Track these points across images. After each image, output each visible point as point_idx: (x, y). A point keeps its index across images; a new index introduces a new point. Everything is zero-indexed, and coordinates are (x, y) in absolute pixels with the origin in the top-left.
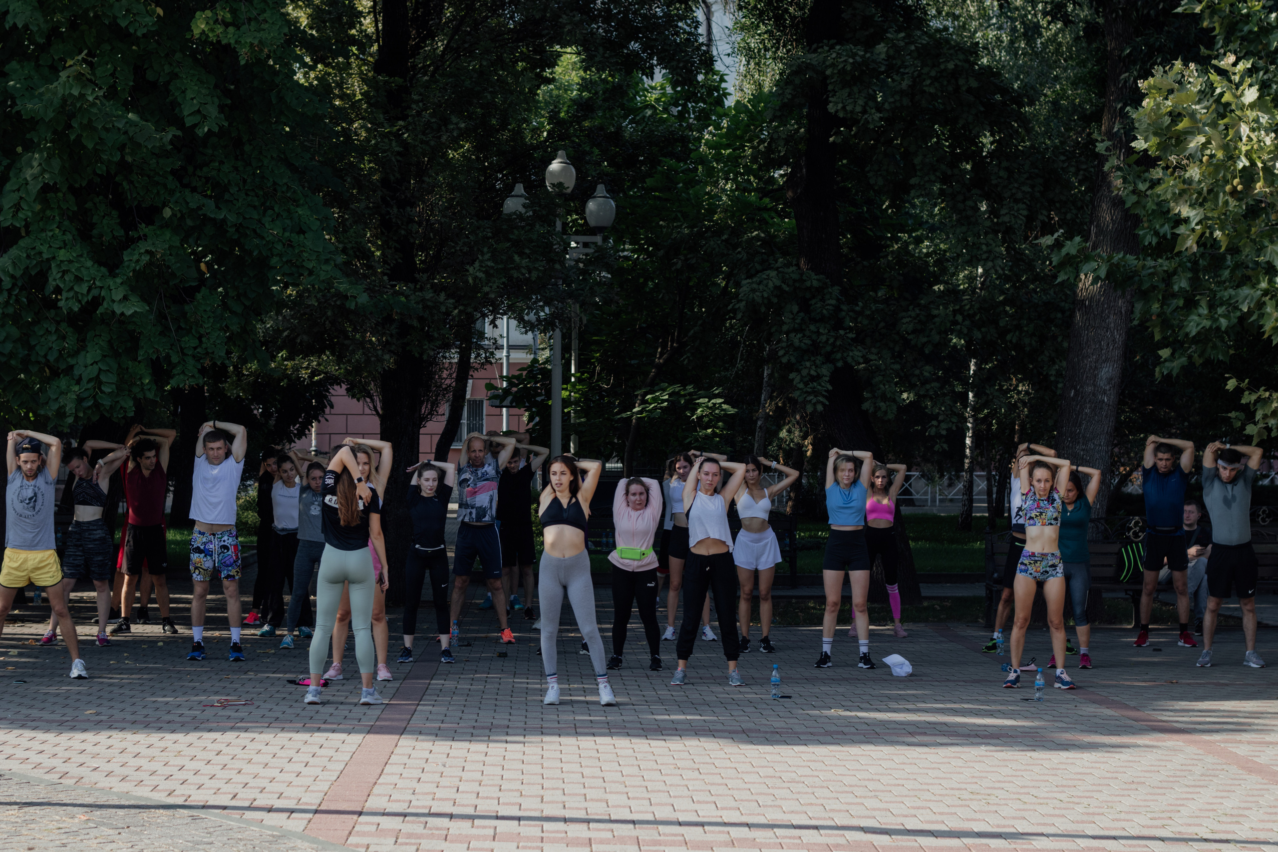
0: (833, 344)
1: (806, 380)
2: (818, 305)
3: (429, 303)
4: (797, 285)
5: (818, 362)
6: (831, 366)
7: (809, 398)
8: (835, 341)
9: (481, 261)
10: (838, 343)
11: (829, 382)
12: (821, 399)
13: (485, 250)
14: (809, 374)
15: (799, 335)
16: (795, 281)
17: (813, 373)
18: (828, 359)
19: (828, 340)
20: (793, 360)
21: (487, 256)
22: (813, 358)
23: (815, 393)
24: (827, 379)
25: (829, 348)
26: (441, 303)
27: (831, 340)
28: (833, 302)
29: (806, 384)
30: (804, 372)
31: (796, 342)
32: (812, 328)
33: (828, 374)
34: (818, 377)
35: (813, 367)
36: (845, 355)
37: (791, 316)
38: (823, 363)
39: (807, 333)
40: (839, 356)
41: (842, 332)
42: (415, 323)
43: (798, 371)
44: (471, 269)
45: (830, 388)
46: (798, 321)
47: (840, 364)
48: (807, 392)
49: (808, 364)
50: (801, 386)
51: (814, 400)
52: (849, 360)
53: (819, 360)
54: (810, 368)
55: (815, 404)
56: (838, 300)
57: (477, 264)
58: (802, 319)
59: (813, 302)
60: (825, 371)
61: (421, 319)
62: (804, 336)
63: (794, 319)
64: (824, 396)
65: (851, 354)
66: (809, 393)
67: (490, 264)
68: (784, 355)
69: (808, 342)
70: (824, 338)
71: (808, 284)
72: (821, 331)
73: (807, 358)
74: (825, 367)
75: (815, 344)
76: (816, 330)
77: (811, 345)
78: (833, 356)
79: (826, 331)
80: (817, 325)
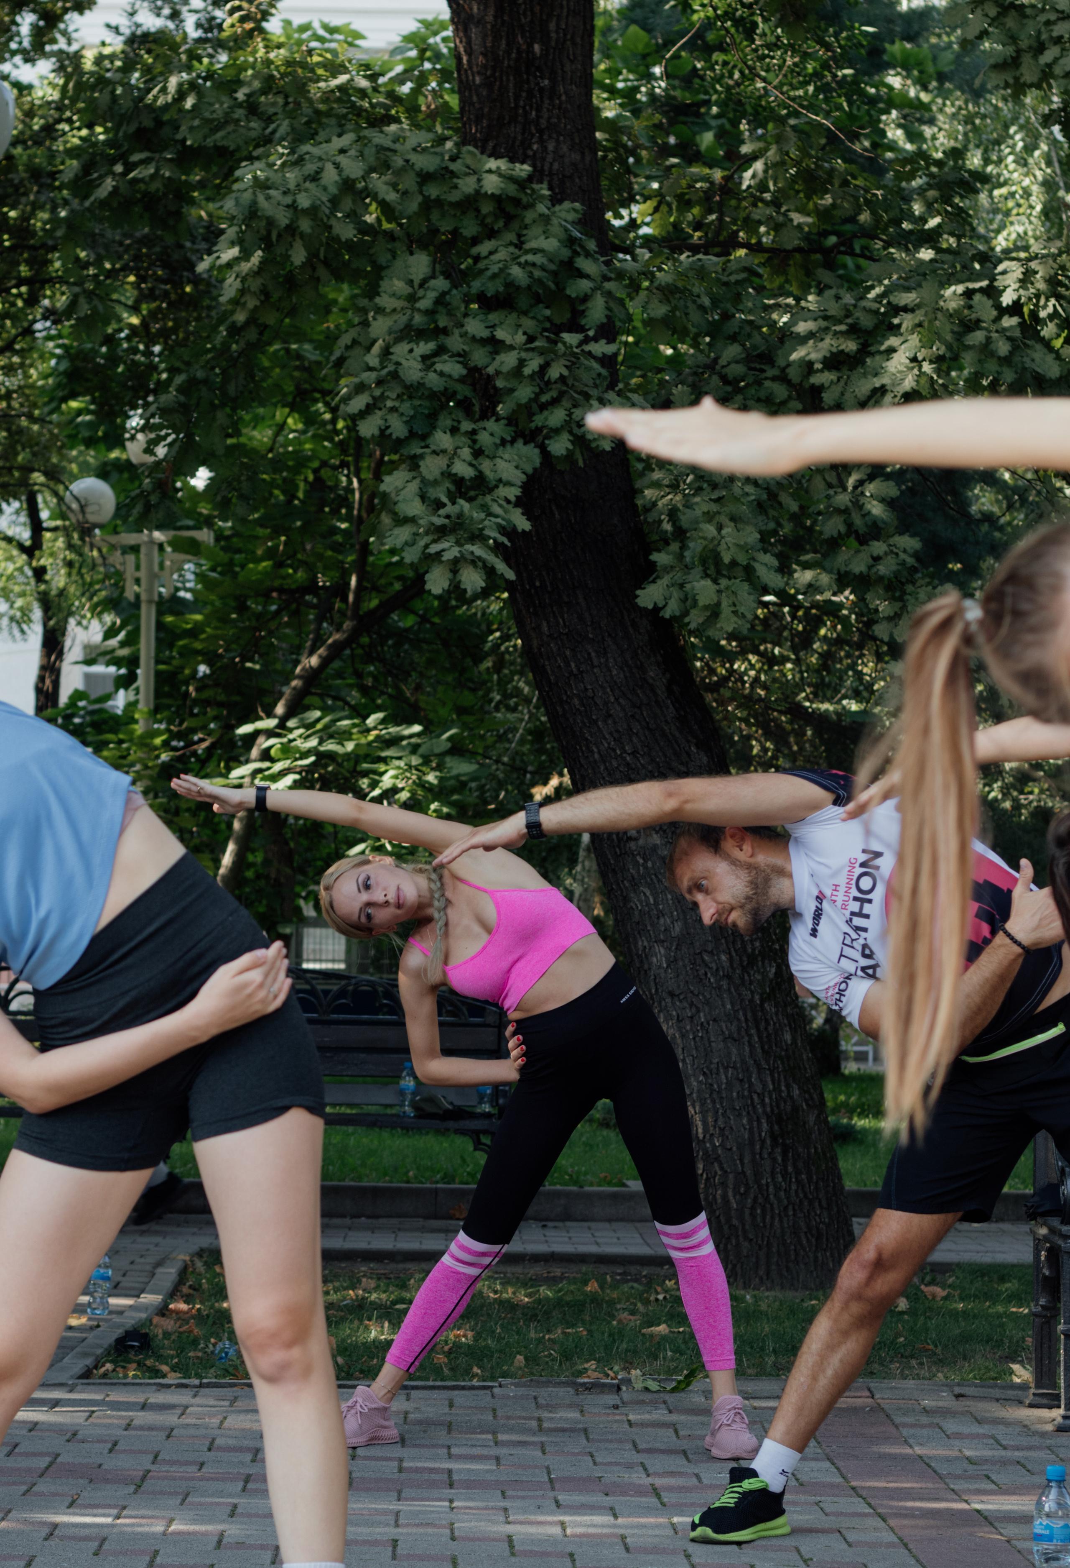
0: (540, 378)
1: (434, 491)
2: (502, 255)
4: (433, 191)
5: (484, 438)
6: (528, 453)
7: (437, 548)
8: (545, 368)
10: (555, 372)
11: (522, 502)
14: (448, 474)
15: (425, 347)
16: (425, 178)
17: (462, 469)
18: (522, 427)
19: (522, 363)
20: (398, 429)
22: (465, 426)
24: (512, 492)
25: (524, 393)
27: (533, 365)
28: (551, 244)
29: (434, 505)
30: (432, 466)
31: (412, 370)
32: (475, 326)
33: (516, 477)
34: (476, 486)
35: (466, 453)
36: (576, 412)
37: (406, 290)
38: (503, 443)
39: (455, 342)
40: (556, 417)
43: (414, 463)
45: (521, 522)
46: (425, 304)
47: (558, 444)
48: (434, 530)
49: (449, 441)
50: (416, 509)
51: (454, 552)
53: (490, 431)
54: (452, 455)
55: (455, 566)
56: (571, 241)
58: (441, 301)
59: (484, 248)
60: (509, 466)
62: (441, 350)
63: (412, 298)
64: (492, 544)
66: (441, 532)
70: (510, 360)
71: (467, 185)
72: (504, 336)
73: (445, 421)
74: (508, 453)
75: (477, 378)
76: (485, 333)
77: (463, 380)
78: (536, 420)
79: (519, 338)
80: (493, 316)
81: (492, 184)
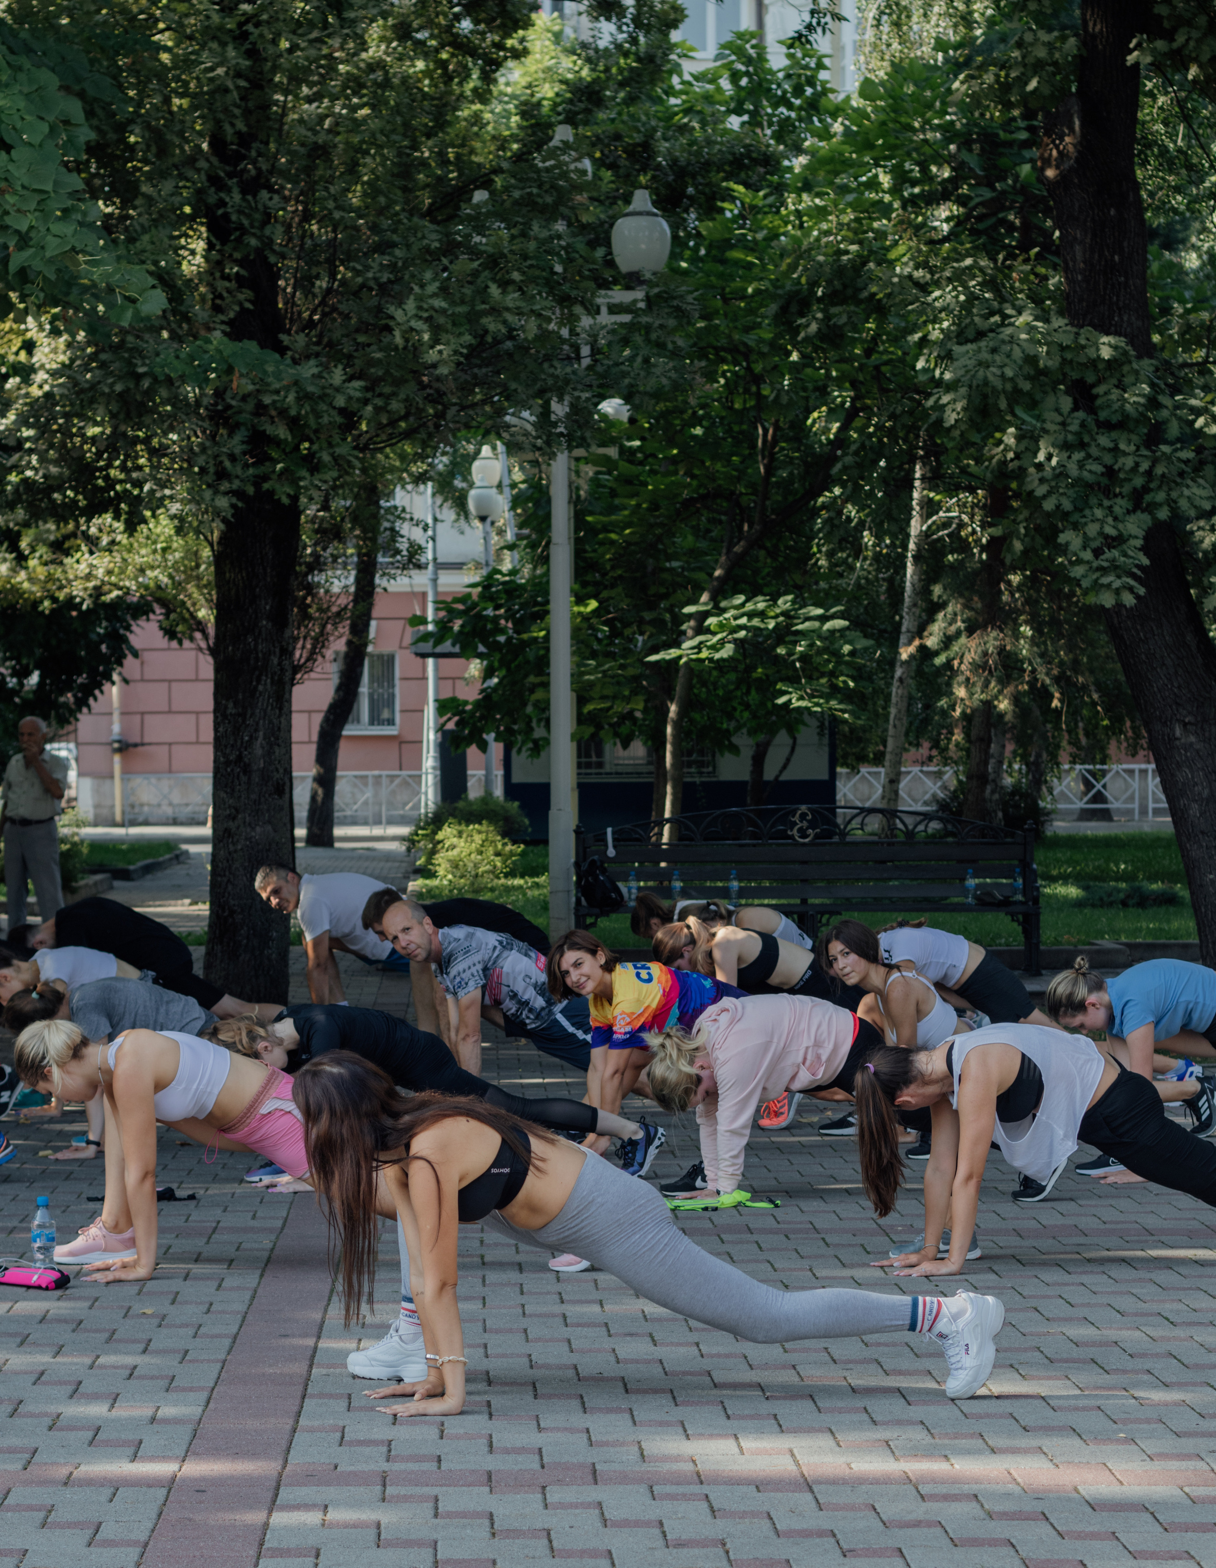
0: (1149, 473)
1: (1096, 544)
2: (1114, 395)
3: (311, 389)
4: (1069, 356)
5: (1117, 510)
6: (1145, 518)
7: (1105, 580)
8: (1152, 467)
9: (420, 299)
10: (1159, 470)
11: (1145, 549)
12: (1132, 582)
13: (428, 275)
14: (1101, 533)
15: (1078, 456)
17: (1109, 530)
18: (1137, 502)
19: (1137, 464)
20: (1067, 505)
21: (432, 288)
22: (1106, 503)
23: (1114, 568)
24: (1139, 543)
25: (1139, 482)
26: (337, 390)
27: (1145, 466)
28: (1143, 389)
29: (1097, 553)
30: (1092, 529)
32: (1104, 440)
33: (1141, 533)
34: (1117, 541)
35: (1110, 520)
36: (1174, 495)
37: (1059, 419)
38: (1128, 512)
39: (1094, 451)
40: (1161, 496)
41: (1165, 449)
42: (282, 432)
43: (1079, 527)
44: (399, 315)
45: (1146, 561)
46: (1074, 427)
47: (1163, 514)
48: (1100, 569)
49: (1099, 513)
50: (1086, 555)
51: (1116, 584)
52: (1183, 504)
53: (1120, 505)
54: (1102, 522)
55: (1117, 592)
57: (410, 305)
58: (1083, 425)
59: (1099, 390)
60: (1134, 527)
61: (294, 423)
62: (1089, 456)
63: (1064, 424)
64: (1134, 576)
65: (1186, 492)
66: (1103, 571)
67: (439, 303)
68: (1049, 493)
69: (1099, 469)
70: (1129, 462)
71: (1091, 353)
72: (1122, 446)
73: (1092, 500)
74: (1132, 518)
75: (1110, 472)
76: (1111, 445)
77: (1102, 474)
78: (1148, 498)
79: (1133, 448)
80: (1114, 434)
81: (1106, 353)
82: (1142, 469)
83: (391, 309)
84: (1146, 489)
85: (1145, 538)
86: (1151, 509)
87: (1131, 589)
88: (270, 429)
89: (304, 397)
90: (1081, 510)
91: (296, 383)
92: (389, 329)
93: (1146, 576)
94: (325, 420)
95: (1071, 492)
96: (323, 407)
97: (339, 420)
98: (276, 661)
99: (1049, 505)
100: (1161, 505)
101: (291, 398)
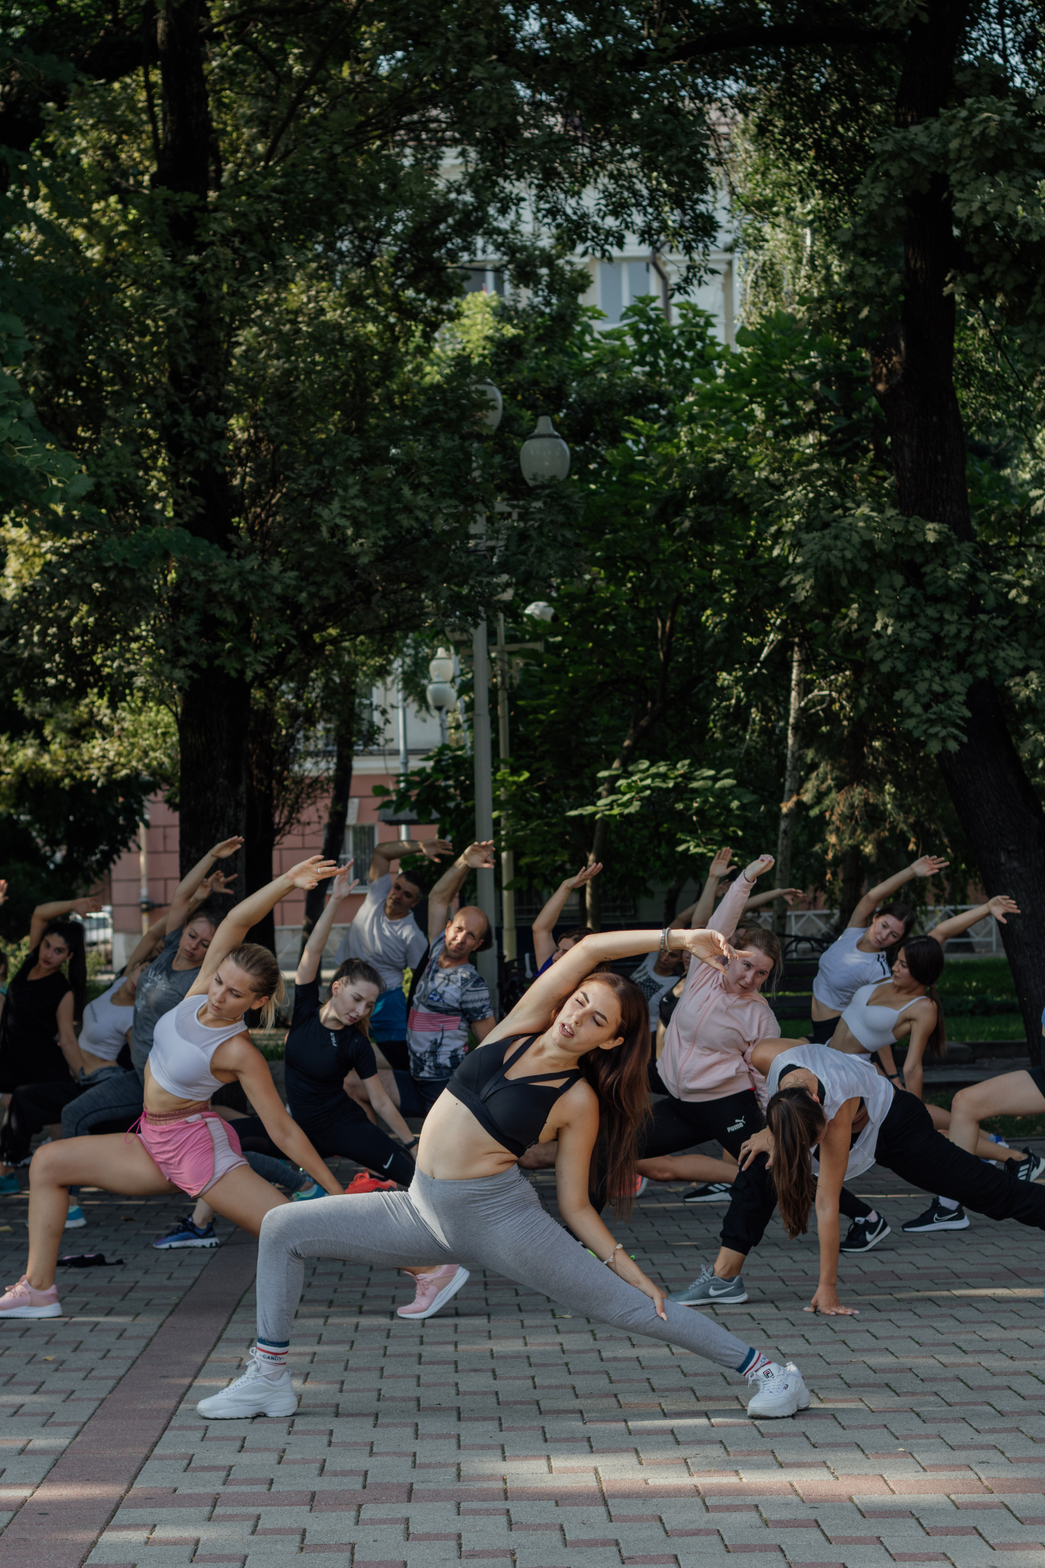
0: (970, 639)
1: (925, 700)
2: (940, 573)
3: (252, 578)
4: (901, 541)
5: (944, 670)
6: (967, 677)
7: (933, 730)
8: (972, 634)
9: (344, 500)
10: (979, 636)
11: (967, 704)
12: (956, 732)
13: (350, 481)
14: (930, 691)
15: (910, 625)
17: (936, 688)
18: (961, 663)
19: (960, 631)
20: (900, 667)
21: (353, 491)
22: (935, 665)
23: (941, 720)
24: (962, 698)
25: (961, 646)
26: (276, 579)
27: (966, 632)
28: (965, 567)
29: (926, 707)
30: (922, 687)
32: (931, 612)
33: (963, 690)
34: (945, 696)
35: (937, 679)
36: (991, 656)
37: (894, 594)
38: (953, 672)
39: (923, 621)
40: (980, 658)
41: (983, 617)
42: (229, 615)
43: (910, 686)
44: (325, 513)
45: (968, 714)
46: (906, 601)
47: (983, 673)
48: (929, 721)
49: (927, 673)
50: (918, 709)
51: (943, 733)
52: (999, 664)
53: (946, 667)
54: (931, 681)
55: (944, 740)
57: (336, 505)
58: (913, 598)
59: (928, 569)
60: (958, 684)
61: (241, 608)
62: (918, 625)
63: (898, 598)
64: (957, 727)
65: (1002, 654)
66: (932, 722)
67: (359, 503)
68: (885, 658)
69: (926, 635)
70: (952, 629)
71: (920, 538)
72: (947, 616)
73: (923, 663)
74: (956, 677)
75: (937, 639)
76: (937, 615)
77: (931, 641)
78: (969, 660)
79: (956, 617)
80: (940, 606)
81: (932, 537)
82: (963, 635)
83: (319, 509)
84: (968, 653)
85: (967, 694)
86: (972, 669)
87: (956, 738)
88: (218, 613)
89: (246, 585)
90: (913, 671)
91: (240, 573)
92: (316, 527)
93: (968, 727)
94: (266, 604)
95: (904, 656)
96: (263, 593)
97: (277, 604)
98: (231, 813)
99: (885, 668)
100: (980, 666)
101: (236, 586)
